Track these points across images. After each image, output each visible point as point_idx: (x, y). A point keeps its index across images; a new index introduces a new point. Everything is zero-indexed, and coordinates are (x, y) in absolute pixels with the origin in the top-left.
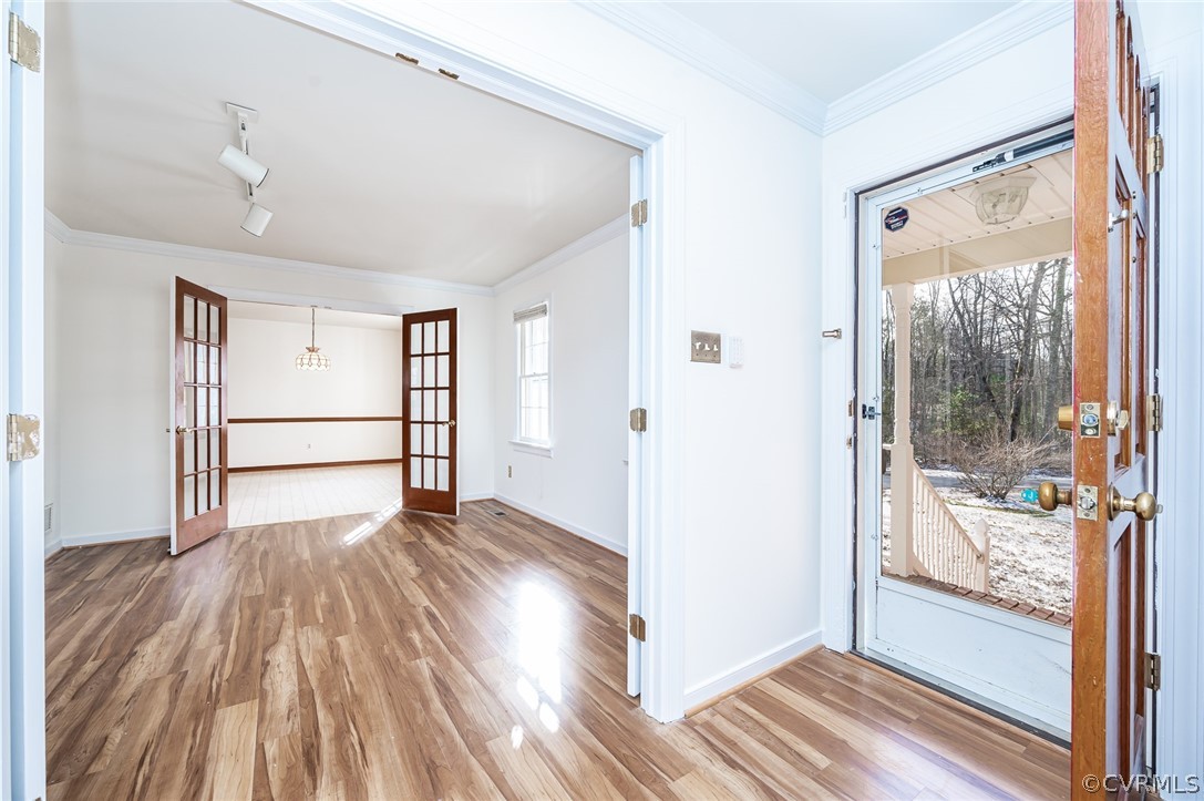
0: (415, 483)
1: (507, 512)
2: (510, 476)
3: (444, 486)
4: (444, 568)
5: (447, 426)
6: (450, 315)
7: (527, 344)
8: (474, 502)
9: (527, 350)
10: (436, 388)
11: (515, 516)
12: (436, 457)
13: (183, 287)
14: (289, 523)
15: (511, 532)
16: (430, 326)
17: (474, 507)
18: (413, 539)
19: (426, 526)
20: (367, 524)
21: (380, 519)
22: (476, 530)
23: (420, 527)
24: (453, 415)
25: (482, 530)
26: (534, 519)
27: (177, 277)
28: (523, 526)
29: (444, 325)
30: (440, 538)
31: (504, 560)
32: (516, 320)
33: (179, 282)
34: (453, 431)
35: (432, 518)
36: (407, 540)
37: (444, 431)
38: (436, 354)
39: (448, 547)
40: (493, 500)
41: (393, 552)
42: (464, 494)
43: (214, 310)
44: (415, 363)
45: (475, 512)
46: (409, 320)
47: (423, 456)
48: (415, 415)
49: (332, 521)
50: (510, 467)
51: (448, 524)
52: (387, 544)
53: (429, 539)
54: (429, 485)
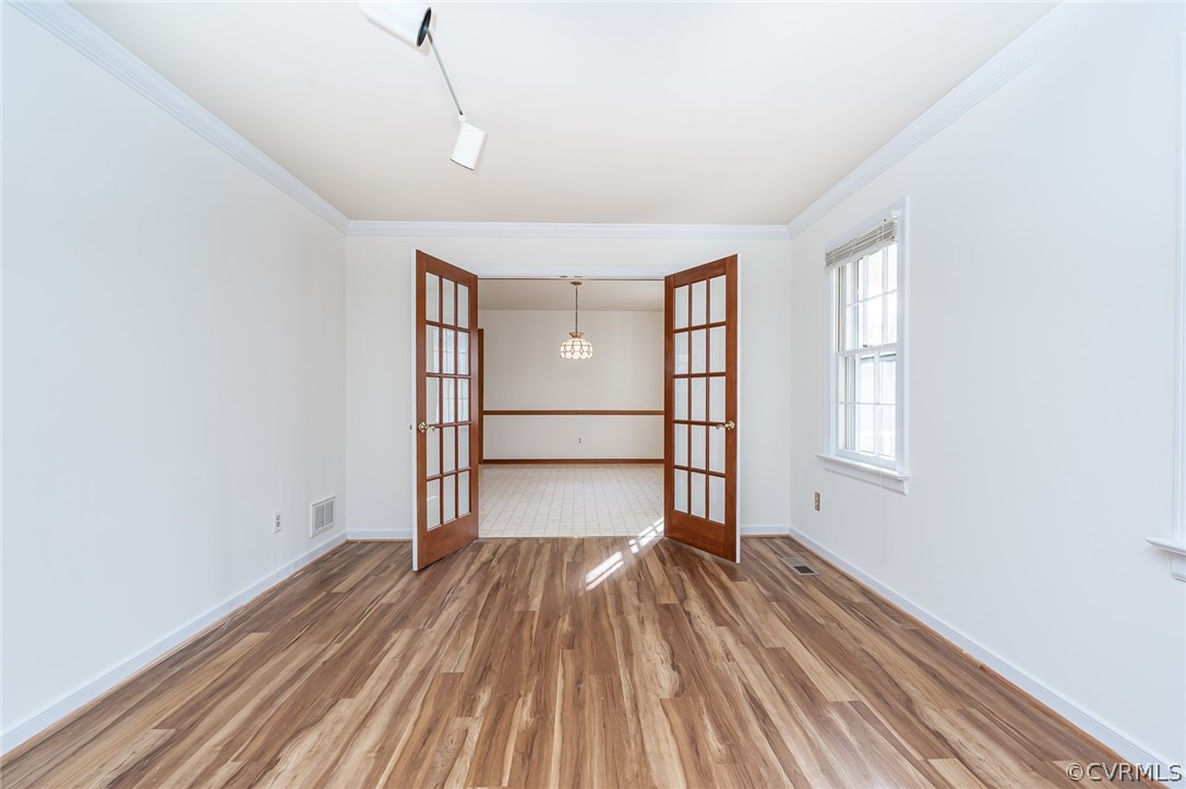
0: (681, 505)
1: (816, 567)
2: (818, 508)
3: (718, 516)
4: (715, 685)
5: (723, 429)
6: (726, 267)
7: (849, 298)
8: (760, 538)
9: (849, 312)
10: (708, 375)
11: (830, 579)
12: (707, 473)
13: (426, 263)
14: (537, 539)
15: (830, 617)
16: (699, 288)
17: (763, 549)
18: (672, 600)
19: (692, 572)
20: (617, 556)
21: (635, 549)
22: (767, 600)
23: (684, 576)
24: (731, 414)
25: (777, 600)
26: (865, 592)
27: (419, 253)
28: (848, 605)
29: (719, 283)
30: (712, 606)
31: (830, 697)
32: (829, 263)
33: (420, 256)
34: (731, 436)
35: (701, 559)
36: (665, 601)
37: (718, 435)
38: (708, 326)
39: (723, 629)
40: (787, 539)
41: (642, 623)
42: (748, 525)
43: (463, 291)
44: (681, 340)
45: (764, 558)
46: (671, 283)
47: (690, 470)
48: (680, 413)
49: (581, 544)
50: (818, 495)
51: (724, 577)
52: (636, 602)
53: (696, 607)
54: (698, 511)
